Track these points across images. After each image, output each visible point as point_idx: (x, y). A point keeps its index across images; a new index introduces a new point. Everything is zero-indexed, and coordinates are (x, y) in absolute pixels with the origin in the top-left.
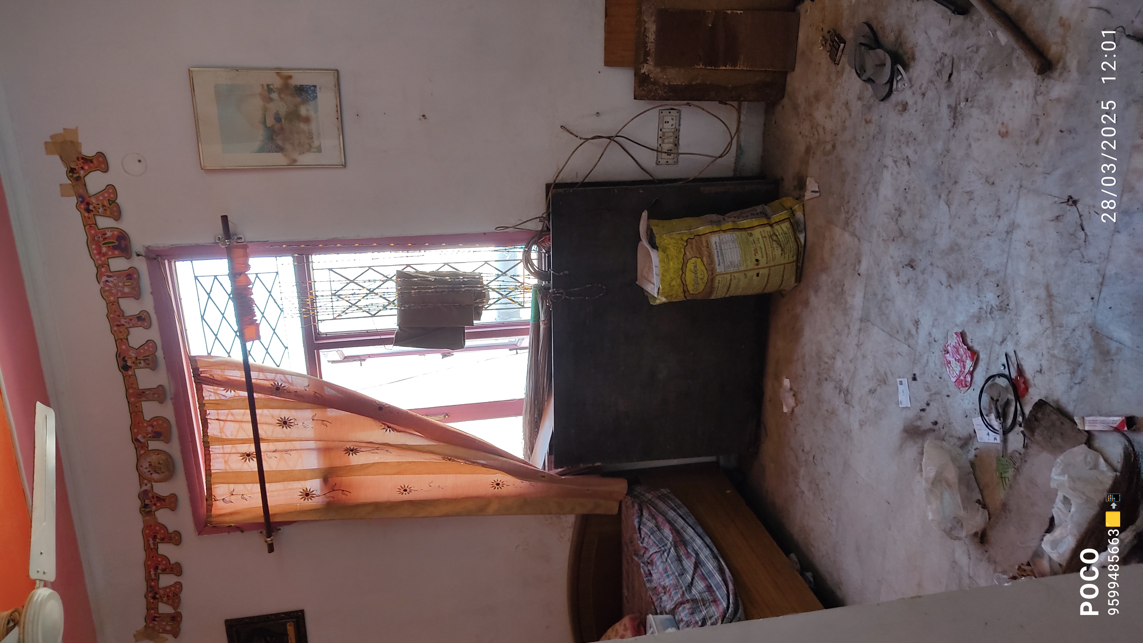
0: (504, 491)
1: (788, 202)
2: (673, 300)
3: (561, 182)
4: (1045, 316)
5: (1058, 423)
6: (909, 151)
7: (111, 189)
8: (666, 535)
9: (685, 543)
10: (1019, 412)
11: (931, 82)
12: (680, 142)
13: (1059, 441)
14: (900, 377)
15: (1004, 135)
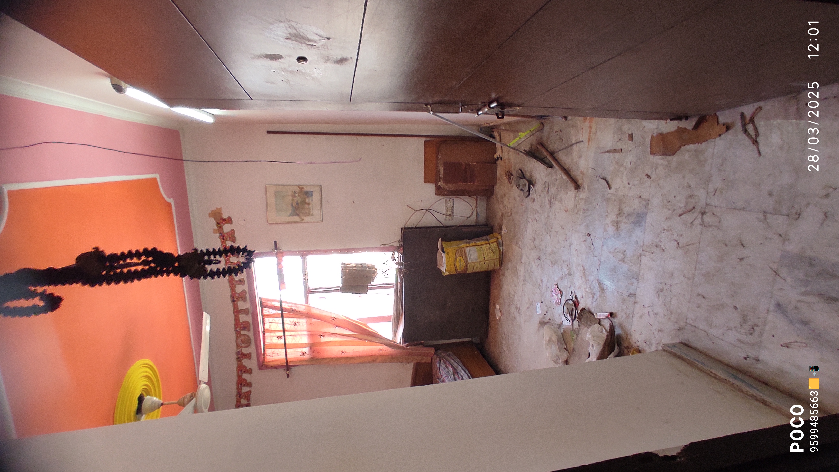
0: (383, 353)
1: (496, 234)
2: (452, 274)
3: (407, 227)
4: (583, 277)
5: (589, 316)
6: (536, 216)
7: (233, 231)
8: (450, 370)
9: (457, 373)
10: (576, 313)
11: (542, 191)
12: (454, 212)
13: (589, 323)
14: (537, 302)
15: (566, 211)
